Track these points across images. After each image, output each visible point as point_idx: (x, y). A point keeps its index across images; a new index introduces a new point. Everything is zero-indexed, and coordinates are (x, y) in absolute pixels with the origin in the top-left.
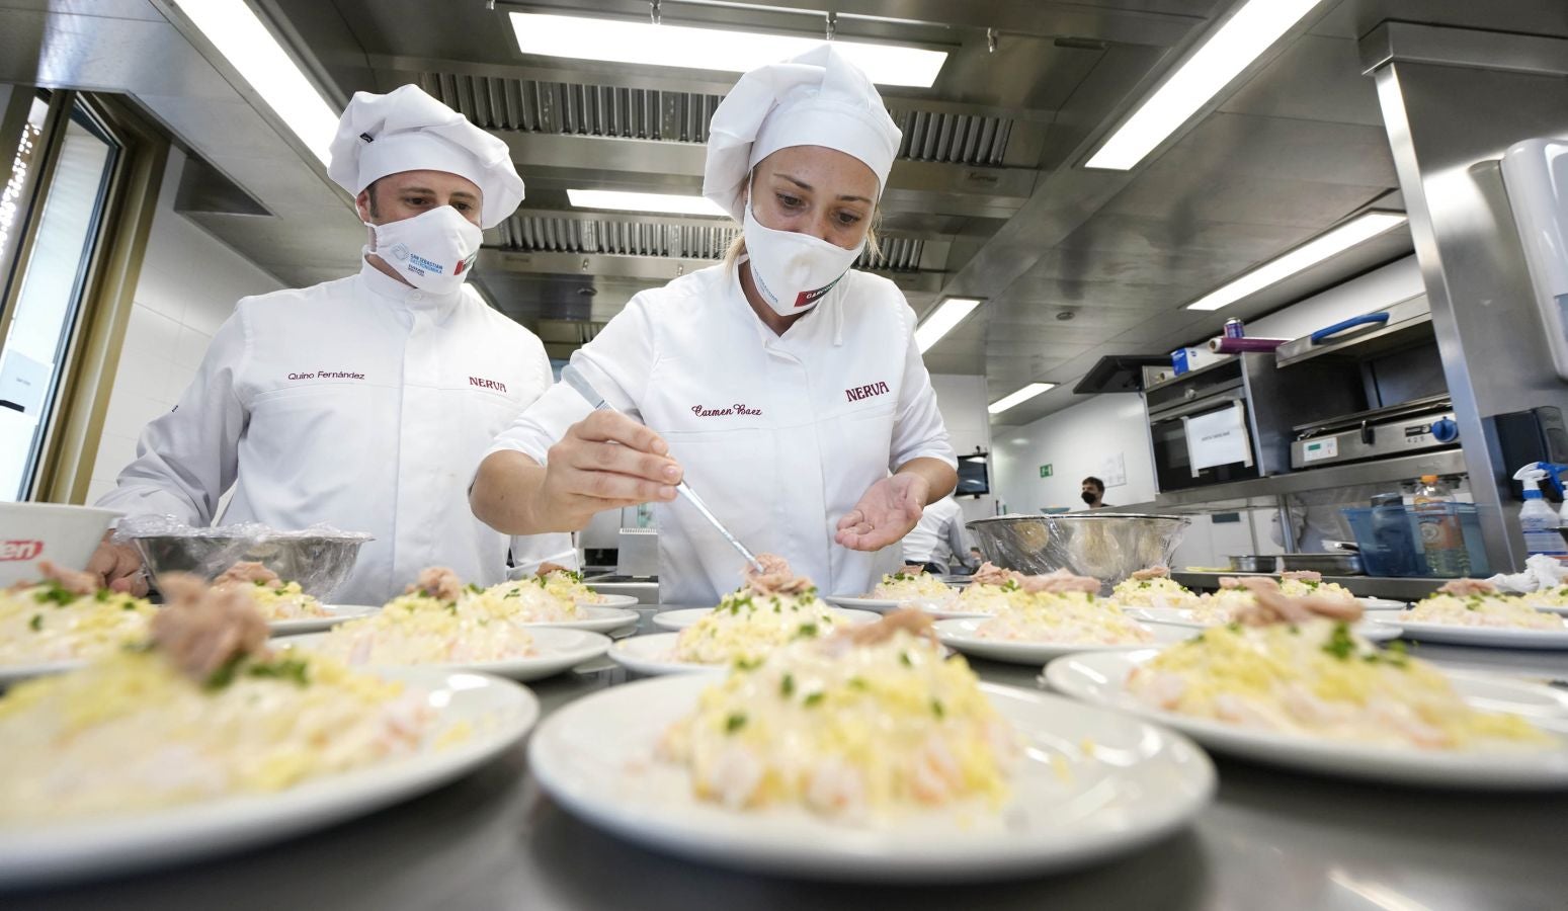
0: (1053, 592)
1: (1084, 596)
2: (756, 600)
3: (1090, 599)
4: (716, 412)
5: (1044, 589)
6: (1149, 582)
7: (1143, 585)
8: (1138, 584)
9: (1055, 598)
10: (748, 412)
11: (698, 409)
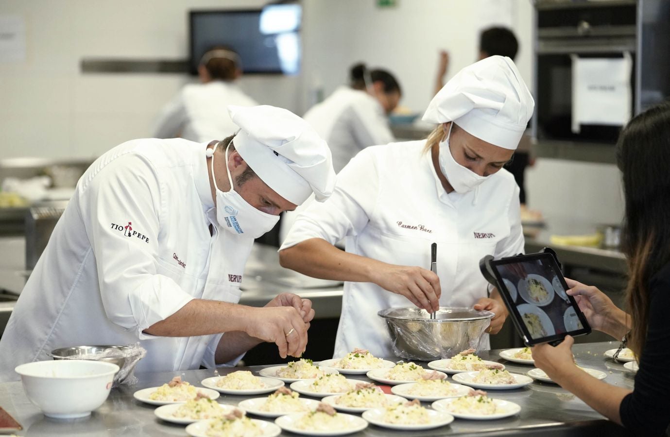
0: (431, 380)
1: (440, 381)
2: (362, 390)
3: (442, 382)
4: (409, 227)
5: (429, 379)
6: (466, 357)
7: (464, 359)
8: (462, 358)
9: (432, 381)
10: (425, 230)
11: (400, 223)
